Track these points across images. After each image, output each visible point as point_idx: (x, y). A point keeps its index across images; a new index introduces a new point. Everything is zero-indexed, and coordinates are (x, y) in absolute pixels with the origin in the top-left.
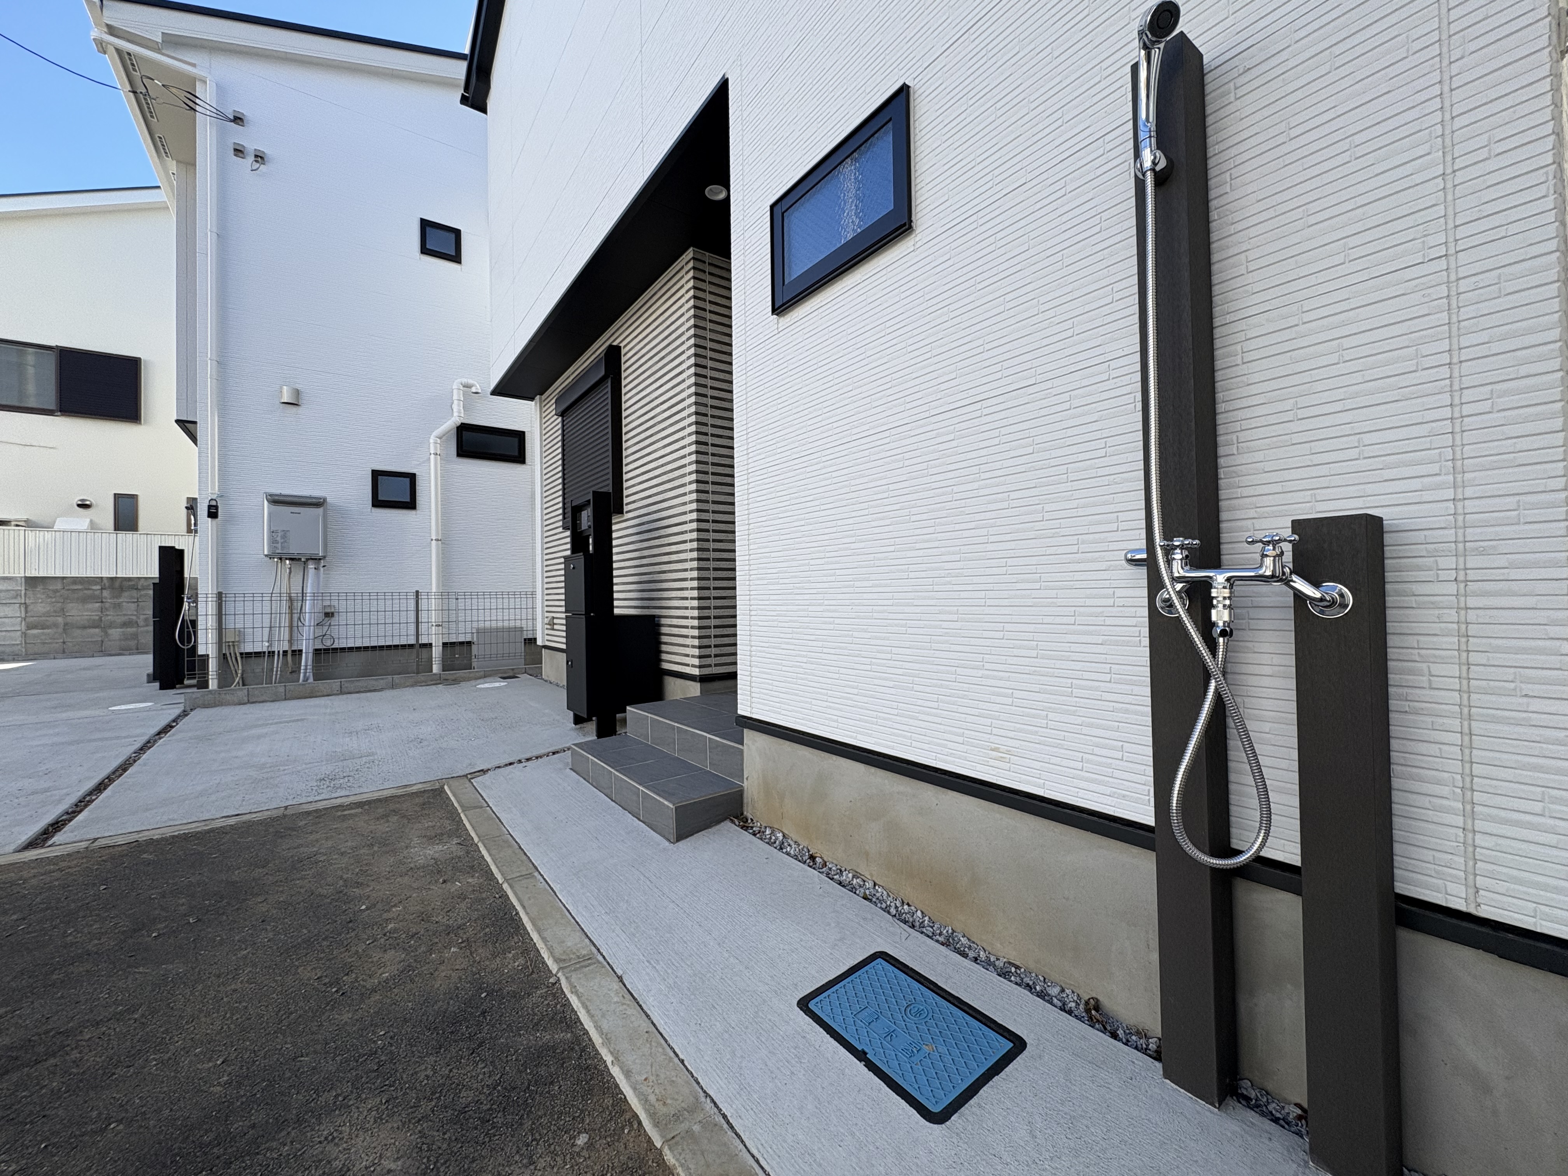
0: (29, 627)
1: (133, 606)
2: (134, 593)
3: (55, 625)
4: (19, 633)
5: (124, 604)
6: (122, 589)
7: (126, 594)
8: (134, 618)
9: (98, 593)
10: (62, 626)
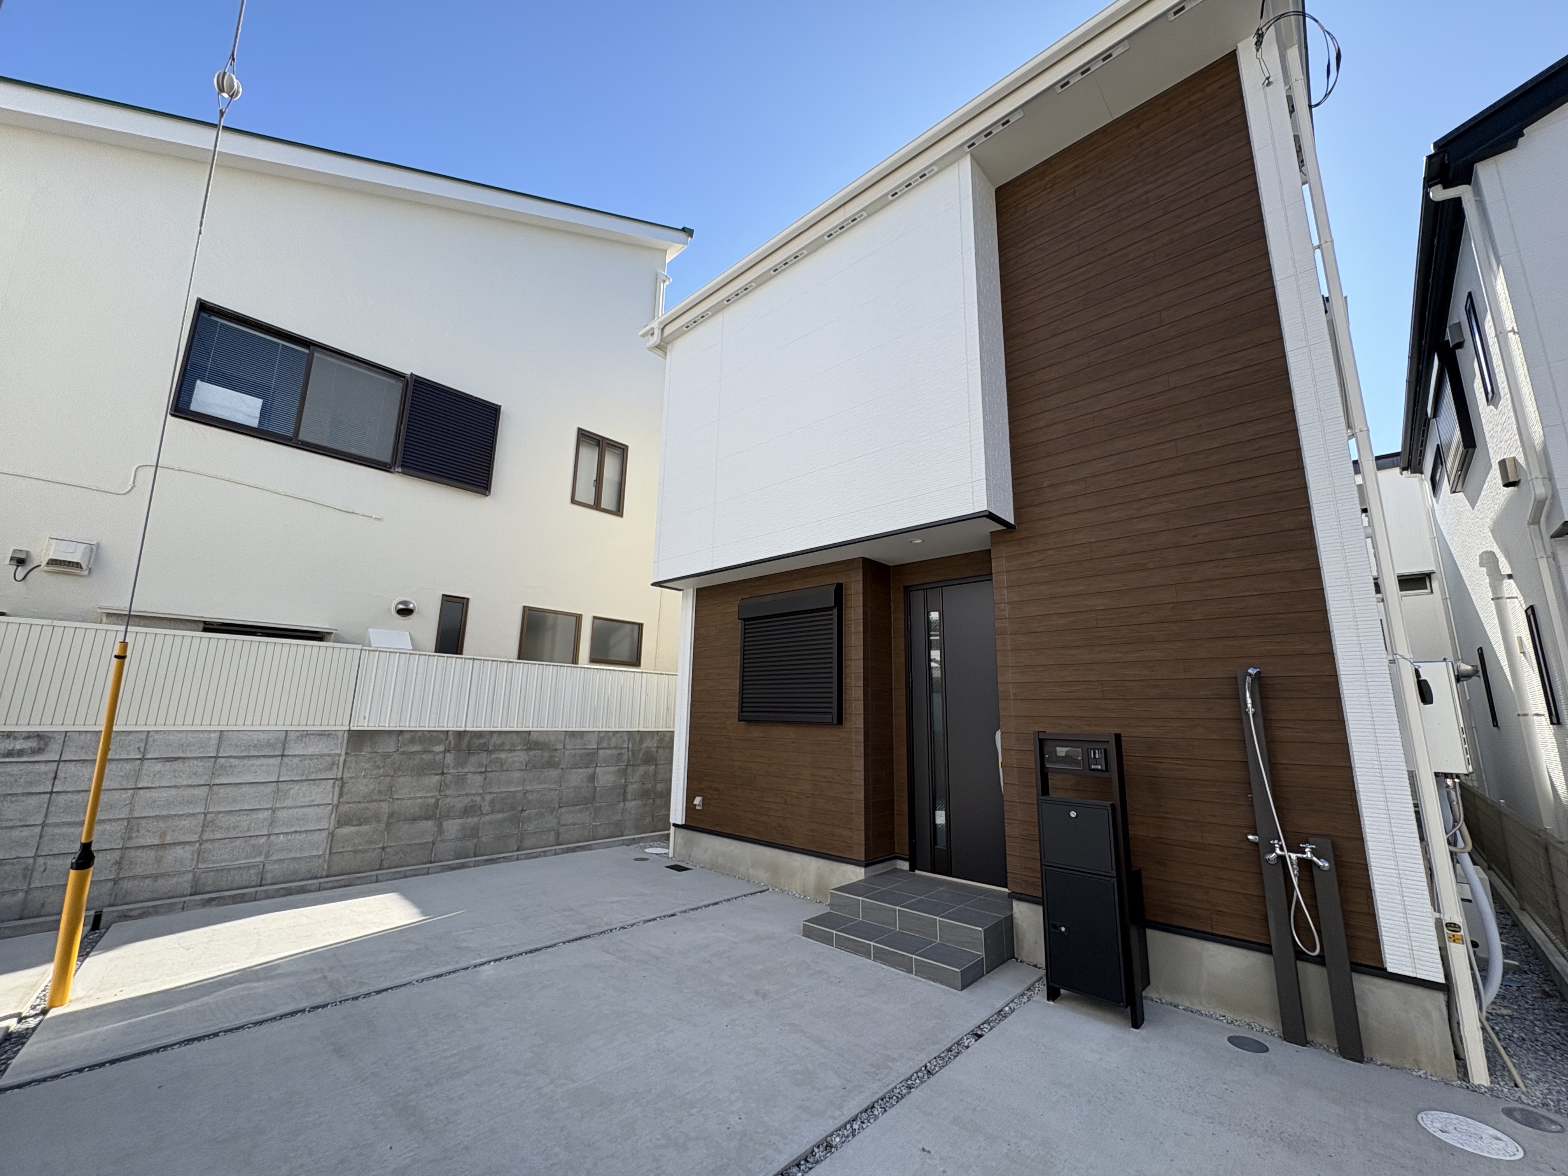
0: (340, 824)
1: (479, 778)
2: (483, 757)
3: (377, 818)
4: (324, 834)
5: (470, 776)
6: (470, 751)
7: (473, 759)
8: (478, 799)
9: (439, 758)
10: (385, 818)
